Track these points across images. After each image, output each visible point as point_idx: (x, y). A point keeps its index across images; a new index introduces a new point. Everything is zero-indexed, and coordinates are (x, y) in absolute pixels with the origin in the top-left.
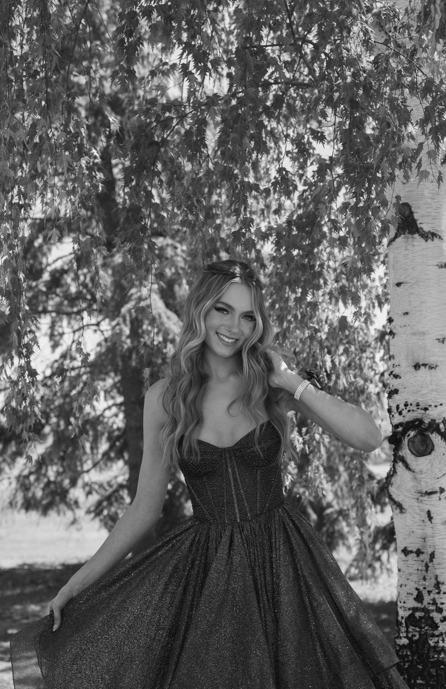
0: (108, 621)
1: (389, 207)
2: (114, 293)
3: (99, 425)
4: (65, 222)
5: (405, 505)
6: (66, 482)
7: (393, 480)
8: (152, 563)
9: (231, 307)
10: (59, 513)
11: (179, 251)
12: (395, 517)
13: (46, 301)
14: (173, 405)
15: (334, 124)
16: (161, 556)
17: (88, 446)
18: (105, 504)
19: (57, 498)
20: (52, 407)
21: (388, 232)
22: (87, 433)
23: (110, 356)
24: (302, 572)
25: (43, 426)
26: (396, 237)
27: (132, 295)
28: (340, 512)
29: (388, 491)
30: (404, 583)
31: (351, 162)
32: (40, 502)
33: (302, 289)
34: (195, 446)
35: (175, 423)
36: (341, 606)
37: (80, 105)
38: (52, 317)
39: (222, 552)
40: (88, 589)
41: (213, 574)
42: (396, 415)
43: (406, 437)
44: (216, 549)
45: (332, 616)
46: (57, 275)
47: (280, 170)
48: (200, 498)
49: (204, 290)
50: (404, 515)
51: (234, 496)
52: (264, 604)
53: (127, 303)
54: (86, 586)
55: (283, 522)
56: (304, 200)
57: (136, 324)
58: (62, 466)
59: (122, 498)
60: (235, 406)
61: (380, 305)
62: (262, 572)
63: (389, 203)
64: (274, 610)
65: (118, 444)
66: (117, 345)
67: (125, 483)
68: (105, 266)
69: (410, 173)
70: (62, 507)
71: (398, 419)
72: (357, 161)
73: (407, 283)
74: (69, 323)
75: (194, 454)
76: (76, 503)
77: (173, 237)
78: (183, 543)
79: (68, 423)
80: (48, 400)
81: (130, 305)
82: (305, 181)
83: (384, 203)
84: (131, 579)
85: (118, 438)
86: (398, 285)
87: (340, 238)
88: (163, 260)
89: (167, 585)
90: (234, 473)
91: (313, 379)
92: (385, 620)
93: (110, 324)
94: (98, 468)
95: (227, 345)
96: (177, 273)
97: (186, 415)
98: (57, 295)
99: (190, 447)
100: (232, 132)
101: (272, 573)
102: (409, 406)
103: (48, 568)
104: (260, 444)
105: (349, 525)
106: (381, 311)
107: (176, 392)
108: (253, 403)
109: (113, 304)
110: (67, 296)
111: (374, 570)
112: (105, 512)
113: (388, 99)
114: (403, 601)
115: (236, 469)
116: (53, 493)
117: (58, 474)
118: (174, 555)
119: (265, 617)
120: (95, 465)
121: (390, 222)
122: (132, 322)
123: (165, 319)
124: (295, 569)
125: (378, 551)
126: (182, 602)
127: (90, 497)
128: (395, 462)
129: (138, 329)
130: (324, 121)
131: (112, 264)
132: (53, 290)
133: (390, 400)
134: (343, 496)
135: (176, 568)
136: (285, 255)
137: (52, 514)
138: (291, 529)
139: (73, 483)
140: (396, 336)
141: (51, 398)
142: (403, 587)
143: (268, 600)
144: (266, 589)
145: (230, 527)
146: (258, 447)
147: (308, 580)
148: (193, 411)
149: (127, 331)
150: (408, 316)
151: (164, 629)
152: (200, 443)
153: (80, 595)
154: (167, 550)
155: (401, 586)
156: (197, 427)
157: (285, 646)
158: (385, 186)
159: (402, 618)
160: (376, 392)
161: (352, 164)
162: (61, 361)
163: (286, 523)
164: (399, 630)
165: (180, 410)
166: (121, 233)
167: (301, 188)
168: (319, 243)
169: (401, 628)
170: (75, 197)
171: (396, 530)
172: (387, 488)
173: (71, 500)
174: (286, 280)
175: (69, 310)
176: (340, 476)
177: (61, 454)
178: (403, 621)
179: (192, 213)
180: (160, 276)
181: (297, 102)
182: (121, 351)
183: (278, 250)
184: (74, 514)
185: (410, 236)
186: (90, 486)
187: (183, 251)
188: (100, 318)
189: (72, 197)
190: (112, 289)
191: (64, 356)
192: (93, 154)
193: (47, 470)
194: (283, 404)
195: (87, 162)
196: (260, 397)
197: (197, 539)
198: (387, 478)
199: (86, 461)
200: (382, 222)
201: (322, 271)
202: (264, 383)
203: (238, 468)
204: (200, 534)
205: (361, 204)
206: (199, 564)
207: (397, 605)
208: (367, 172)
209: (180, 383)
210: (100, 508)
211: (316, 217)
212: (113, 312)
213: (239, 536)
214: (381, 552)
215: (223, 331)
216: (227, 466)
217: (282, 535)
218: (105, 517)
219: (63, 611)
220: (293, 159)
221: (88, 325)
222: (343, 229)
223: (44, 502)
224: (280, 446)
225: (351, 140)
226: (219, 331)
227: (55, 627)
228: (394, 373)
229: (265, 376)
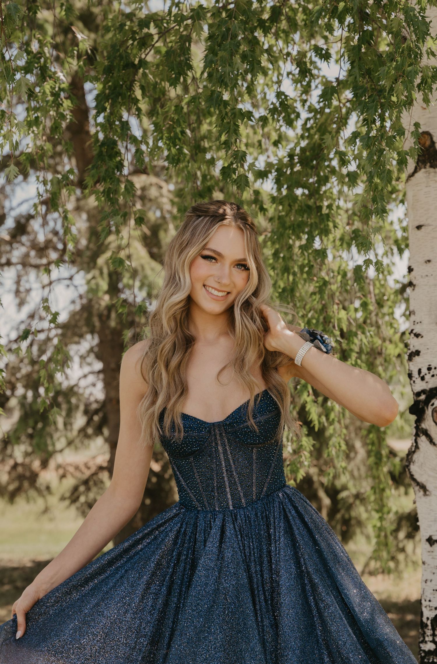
0: (80, 628)
1: (406, 136)
2: (89, 240)
3: (72, 396)
4: (27, 158)
5: (429, 487)
6: (36, 464)
7: (415, 457)
8: (131, 558)
9: (219, 254)
10: (28, 500)
11: (164, 191)
12: (418, 500)
13: (10, 252)
14: (153, 373)
15: (341, 40)
16: (142, 549)
17: (60, 421)
18: (82, 489)
19: (26, 484)
20: (19, 375)
21: (406, 165)
22: (59, 406)
23: (85, 315)
24: (306, 568)
25: (8, 399)
26: (415, 171)
27: (109, 243)
28: (358, 496)
29: (409, 470)
30: (429, 578)
31: (360, 84)
32: (6, 488)
33: (308, 235)
34: (179, 421)
35: (155, 394)
36: (353, 607)
37: (46, 21)
38: (17, 271)
39: (212, 545)
40: (57, 589)
41: (200, 572)
42: (418, 381)
43: (430, 406)
44: (205, 541)
45: (341, 619)
46: (23, 221)
47: (279, 94)
48: (186, 482)
49: (187, 235)
50: (428, 498)
51: (226, 479)
52: (261, 606)
53: (103, 252)
54: (55, 586)
55: (284, 508)
56: (308, 130)
57: (114, 277)
58: (31, 445)
59: (102, 482)
60: (225, 373)
61: (401, 251)
62: (258, 568)
63: (406, 133)
64: (274, 612)
65: (96, 418)
66: (94, 302)
67: (105, 464)
68: (78, 209)
69: (430, 96)
70: (32, 493)
71: (420, 386)
72: (368, 82)
73: (429, 225)
74: (38, 277)
75: (177, 431)
76: (48, 488)
77: (157, 175)
78: (167, 535)
79: (36, 395)
80: (13, 368)
81: (108, 255)
82: (309, 107)
83: (401, 132)
84: (107, 577)
85: (96, 412)
86: (419, 227)
87: (349, 174)
88: (146, 201)
89: (148, 585)
90: (225, 452)
91: (317, 341)
92: (411, 622)
93: (84, 278)
94: (73, 447)
95: (216, 299)
96: (163, 218)
97: (169, 384)
98: (23, 245)
99: (173, 422)
100: (220, 50)
101: (271, 570)
102: (433, 370)
103: (15, 565)
104: (254, 417)
105: (367, 511)
106: (401, 258)
107: (156, 357)
108: (247, 368)
109: (88, 253)
110: (34, 245)
111: (397, 562)
112: (82, 499)
113: (403, 9)
114: (428, 599)
115: (227, 448)
116: (21, 478)
117: (27, 454)
118: (157, 549)
119: (262, 621)
120: (70, 443)
121: (407, 154)
122: (110, 275)
123: (149, 272)
124: (298, 564)
125: (402, 541)
126: (166, 604)
127: (64, 481)
128: (417, 435)
129: (117, 283)
130: (330, 36)
131: (86, 208)
132: (18, 238)
133: (411, 363)
134: (360, 476)
135: (158, 564)
136: (286, 196)
137: (20, 501)
138: (293, 517)
139: (45, 464)
140: (416, 288)
141: (16, 365)
142: (428, 583)
143: (266, 601)
144: (263, 588)
145: (221, 516)
146: (252, 421)
147: (314, 576)
148: (177, 379)
149: (104, 285)
150: (430, 264)
151: (145, 636)
152: (185, 417)
153: (48, 596)
154: (149, 543)
155: (426, 581)
156: (181, 399)
157: (286, 656)
158: (400, 112)
159: (428, 619)
160: (396, 354)
161: (362, 87)
162: (28, 321)
163: (287, 510)
164: (424, 633)
165: (161, 379)
166: (93, 171)
167: (304, 115)
168: (325, 180)
169: (426, 630)
170: (38, 128)
171: (420, 516)
172: (408, 466)
173: (41, 484)
174: (288, 224)
175: (38, 261)
176: (356, 453)
177: (30, 431)
178: (429, 623)
179: (175, 146)
180: (140, 221)
181: (299, 14)
182: (98, 309)
183: (279, 190)
184: (46, 501)
185: (432, 170)
186: (64, 469)
187: (169, 191)
188: (74, 270)
189: (35, 128)
190: (87, 235)
191: (32, 316)
192: (58, 78)
193: (13, 451)
194: (282, 370)
195: (51, 87)
196: (255, 362)
197: (183, 530)
198: (408, 455)
199: (58, 439)
200: (399, 154)
201: (330, 212)
202: (259, 345)
203: (230, 447)
204: (186, 524)
205: (373, 133)
206: (186, 559)
207: (421, 604)
208: (379, 96)
209: (161, 346)
210: (76, 494)
211: (322, 150)
212: (88, 264)
213: (232, 526)
214: (405, 541)
215: (211, 282)
216: (217, 444)
217: (282, 524)
218: (82, 505)
219: (28, 616)
220: (296, 81)
221: (59, 280)
222: (353, 162)
223: (11, 487)
224: (279, 419)
225: (360, 59)
226: (207, 283)
227: (19, 634)
228: (414, 332)
229: (261, 336)
